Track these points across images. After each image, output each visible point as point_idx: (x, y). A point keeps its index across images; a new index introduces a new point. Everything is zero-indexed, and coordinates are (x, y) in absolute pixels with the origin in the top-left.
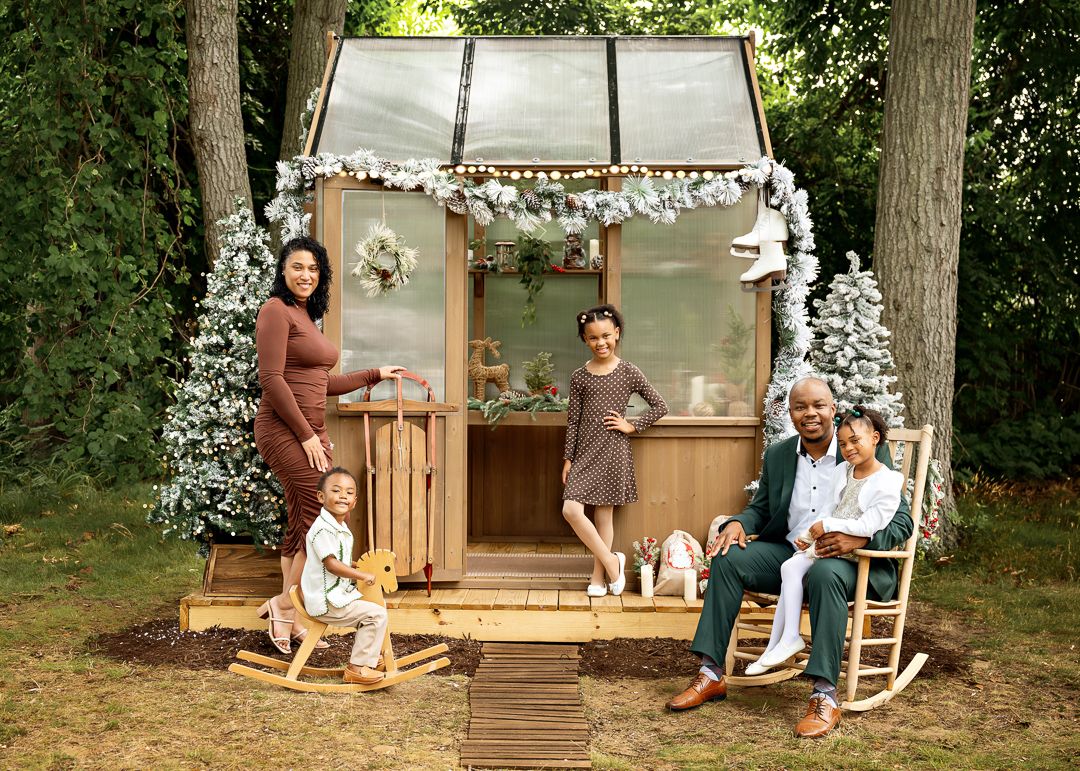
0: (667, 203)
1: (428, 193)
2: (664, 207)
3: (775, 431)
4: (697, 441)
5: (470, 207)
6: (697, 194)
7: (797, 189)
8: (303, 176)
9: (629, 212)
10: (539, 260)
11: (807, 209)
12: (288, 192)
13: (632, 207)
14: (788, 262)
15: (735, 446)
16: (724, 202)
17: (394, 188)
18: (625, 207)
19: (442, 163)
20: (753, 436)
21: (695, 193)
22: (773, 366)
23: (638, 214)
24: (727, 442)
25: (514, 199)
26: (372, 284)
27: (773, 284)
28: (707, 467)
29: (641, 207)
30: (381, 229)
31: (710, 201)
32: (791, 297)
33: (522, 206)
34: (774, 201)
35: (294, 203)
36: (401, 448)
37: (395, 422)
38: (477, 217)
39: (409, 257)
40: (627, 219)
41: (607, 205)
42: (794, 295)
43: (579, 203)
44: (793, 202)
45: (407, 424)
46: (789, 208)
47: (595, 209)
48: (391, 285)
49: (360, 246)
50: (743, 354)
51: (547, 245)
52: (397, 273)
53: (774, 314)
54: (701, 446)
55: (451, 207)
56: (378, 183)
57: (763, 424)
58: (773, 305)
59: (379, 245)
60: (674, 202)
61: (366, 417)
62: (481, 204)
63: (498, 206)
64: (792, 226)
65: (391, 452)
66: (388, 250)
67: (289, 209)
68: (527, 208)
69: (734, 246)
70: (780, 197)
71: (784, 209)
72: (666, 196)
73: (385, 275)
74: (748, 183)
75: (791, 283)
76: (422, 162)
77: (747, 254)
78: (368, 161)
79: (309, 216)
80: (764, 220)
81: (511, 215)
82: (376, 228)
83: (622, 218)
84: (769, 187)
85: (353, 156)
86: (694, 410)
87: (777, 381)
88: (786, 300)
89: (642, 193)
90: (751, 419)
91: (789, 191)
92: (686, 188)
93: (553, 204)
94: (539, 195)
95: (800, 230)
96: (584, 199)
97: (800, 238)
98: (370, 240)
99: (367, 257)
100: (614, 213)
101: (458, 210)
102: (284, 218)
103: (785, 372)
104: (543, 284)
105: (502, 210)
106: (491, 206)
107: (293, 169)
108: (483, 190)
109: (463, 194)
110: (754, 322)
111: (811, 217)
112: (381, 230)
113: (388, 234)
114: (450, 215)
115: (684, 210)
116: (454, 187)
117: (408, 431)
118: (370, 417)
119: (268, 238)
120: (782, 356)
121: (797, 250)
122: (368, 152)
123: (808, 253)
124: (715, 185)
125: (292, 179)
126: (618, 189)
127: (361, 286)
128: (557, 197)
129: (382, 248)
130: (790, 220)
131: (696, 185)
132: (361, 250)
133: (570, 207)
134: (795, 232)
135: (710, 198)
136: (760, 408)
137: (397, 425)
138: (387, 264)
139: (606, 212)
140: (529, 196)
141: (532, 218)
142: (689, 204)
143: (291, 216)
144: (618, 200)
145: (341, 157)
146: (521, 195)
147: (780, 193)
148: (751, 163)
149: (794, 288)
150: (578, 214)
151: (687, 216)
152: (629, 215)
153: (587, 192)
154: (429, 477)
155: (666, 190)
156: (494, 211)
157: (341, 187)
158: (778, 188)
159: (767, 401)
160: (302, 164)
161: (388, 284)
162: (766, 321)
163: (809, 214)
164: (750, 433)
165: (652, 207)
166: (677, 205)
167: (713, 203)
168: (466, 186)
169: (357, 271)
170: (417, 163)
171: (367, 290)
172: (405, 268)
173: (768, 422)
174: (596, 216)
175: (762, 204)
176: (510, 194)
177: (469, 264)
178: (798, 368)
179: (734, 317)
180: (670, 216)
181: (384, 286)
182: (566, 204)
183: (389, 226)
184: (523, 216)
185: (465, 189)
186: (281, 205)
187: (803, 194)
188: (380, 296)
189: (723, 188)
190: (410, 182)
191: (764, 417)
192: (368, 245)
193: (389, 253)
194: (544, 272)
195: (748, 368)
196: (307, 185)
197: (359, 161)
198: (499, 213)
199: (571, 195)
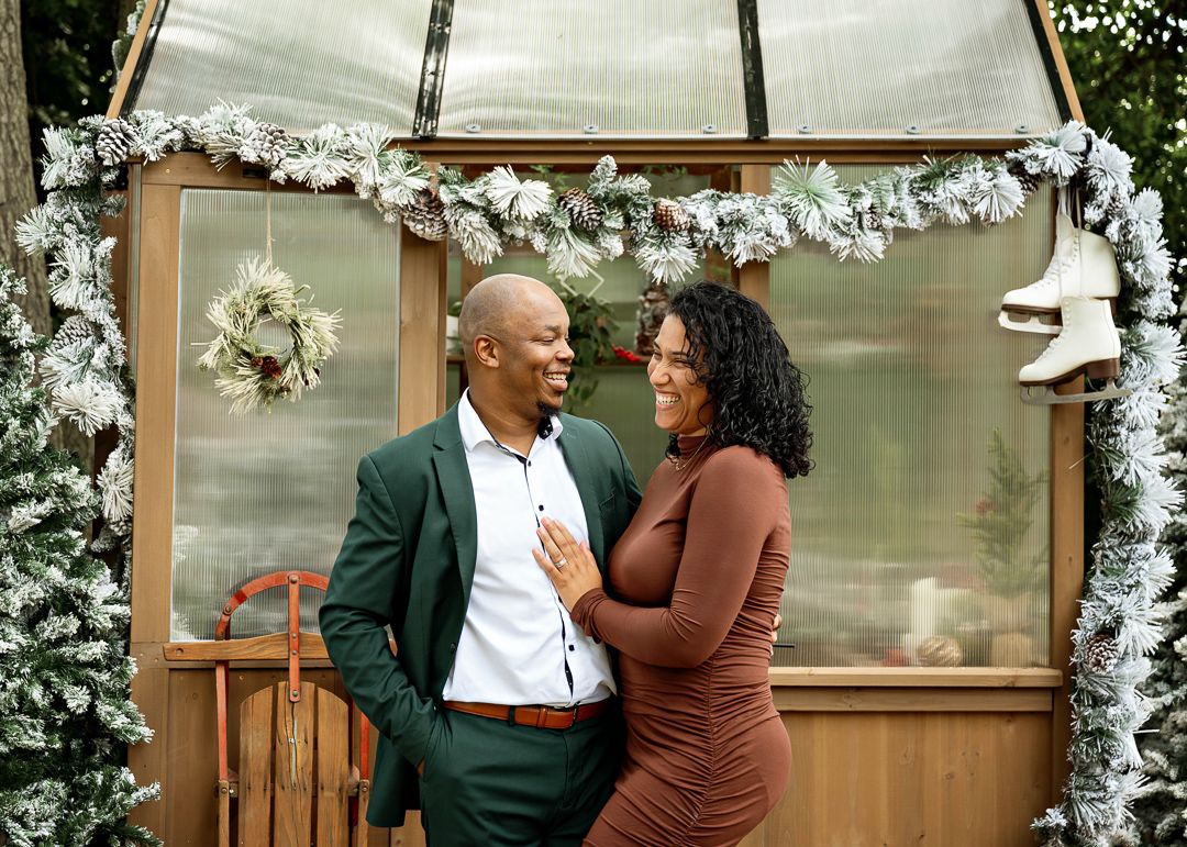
0: (867, 218)
1: (364, 195)
2: (861, 227)
3: (1097, 702)
4: (929, 721)
5: (452, 225)
6: (930, 199)
7: (1138, 190)
8: (99, 159)
9: (787, 237)
10: (588, 336)
11: (1160, 231)
12: (67, 191)
13: (793, 225)
14: (1123, 342)
15: (1010, 730)
16: (988, 215)
17: (292, 185)
18: (779, 225)
19: (393, 135)
20: (1049, 708)
21: (926, 197)
22: (1089, 561)
23: (805, 241)
24: (993, 722)
25: (546, 209)
26: (242, 386)
27: (1088, 390)
28: (951, 776)
29: (812, 225)
30: (263, 269)
31: (958, 214)
32: (1130, 416)
33: (562, 222)
34: (1092, 214)
35: (79, 216)
36: (295, 737)
37: (282, 684)
38: (467, 245)
39: (322, 330)
40: (781, 251)
41: (739, 222)
42: (1136, 412)
43: (681, 219)
44: (1133, 216)
45: (309, 687)
46: (1124, 228)
47: (716, 229)
48: (281, 390)
49: (216, 306)
50: (1022, 533)
51: (604, 309)
52: (295, 363)
53: (1088, 449)
54: (937, 732)
55: (411, 224)
56: (256, 174)
57: (1071, 686)
58: (1087, 431)
59: (257, 305)
60: (881, 216)
61: (220, 673)
62: (475, 218)
63: (510, 223)
64: (1129, 266)
65: (274, 748)
66: (276, 314)
67: (68, 228)
68: (572, 228)
69: (1007, 308)
70: (1105, 207)
71: (1113, 230)
72: (865, 203)
73: (268, 368)
74: (1037, 177)
75: (1129, 384)
76: (350, 130)
77: (1035, 326)
78: (238, 128)
79: (110, 242)
80: (1070, 253)
81: (539, 242)
82: (252, 268)
83: (772, 250)
84: (1081, 187)
85: (206, 117)
86: (920, 651)
87: (1100, 593)
88: (1117, 422)
89: (815, 198)
90: (1041, 674)
91: (1123, 193)
92: (905, 186)
93: (628, 220)
94: (597, 201)
95: (1147, 274)
96: (692, 209)
97: (1146, 292)
98: (237, 294)
99: (230, 329)
100: (757, 238)
101: (425, 230)
102: (56, 248)
103: (1116, 573)
104: (596, 383)
105: (520, 232)
106: (496, 222)
107: (78, 144)
108: (479, 189)
109: (437, 198)
110: (1045, 467)
111: (1168, 246)
112: (261, 274)
113: (277, 281)
114: (410, 241)
115: (902, 234)
116: (419, 183)
117: (309, 701)
118: (228, 671)
119: (21, 289)
120: (1108, 541)
121: (1139, 316)
122: (236, 110)
123: (1160, 322)
124: (971, 181)
125: (74, 164)
126: (764, 189)
127: (219, 390)
128: (636, 205)
129: (265, 310)
130: (1123, 253)
131: (928, 182)
132: (219, 314)
133: (663, 224)
134: (1138, 278)
135: (957, 208)
136: (1061, 651)
137: (287, 689)
138: (273, 344)
139: (739, 237)
140: (576, 203)
141: (584, 248)
142: (914, 220)
143: (72, 243)
144: (763, 212)
145: (180, 120)
146: (560, 200)
147: (1105, 198)
148: (1044, 136)
149: (1135, 397)
150: (678, 240)
151: (908, 246)
152: (787, 242)
153: (698, 196)
154: (353, 803)
155: (863, 189)
156: (501, 234)
157: (180, 182)
158: (1101, 186)
159: (1078, 635)
160: (95, 134)
161: (275, 387)
162: (1072, 465)
163: (1163, 242)
164: (1039, 704)
165: (835, 227)
166: (888, 222)
167: (964, 217)
168: (443, 182)
169: (209, 359)
170: (341, 132)
171: (230, 400)
172: (310, 354)
173: (1080, 680)
174: (717, 245)
175: (1064, 220)
176: (535, 196)
177: (449, 345)
178: (1146, 566)
179: (1003, 455)
180: (874, 244)
181: (265, 392)
182: (654, 220)
183: (279, 263)
184: (563, 246)
185: (443, 188)
186: (50, 220)
187: (1152, 200)
188: (259, 412)
189: (985, 185)
190: (326, 172)
191: (1073, 670)
192: (234, 304)
193: (278, 323)
194: (599, 360)
195: (1036, 562)
196: (107, 178)
197: (218, 127)
198: (512, 237)
199: (665, 202)
